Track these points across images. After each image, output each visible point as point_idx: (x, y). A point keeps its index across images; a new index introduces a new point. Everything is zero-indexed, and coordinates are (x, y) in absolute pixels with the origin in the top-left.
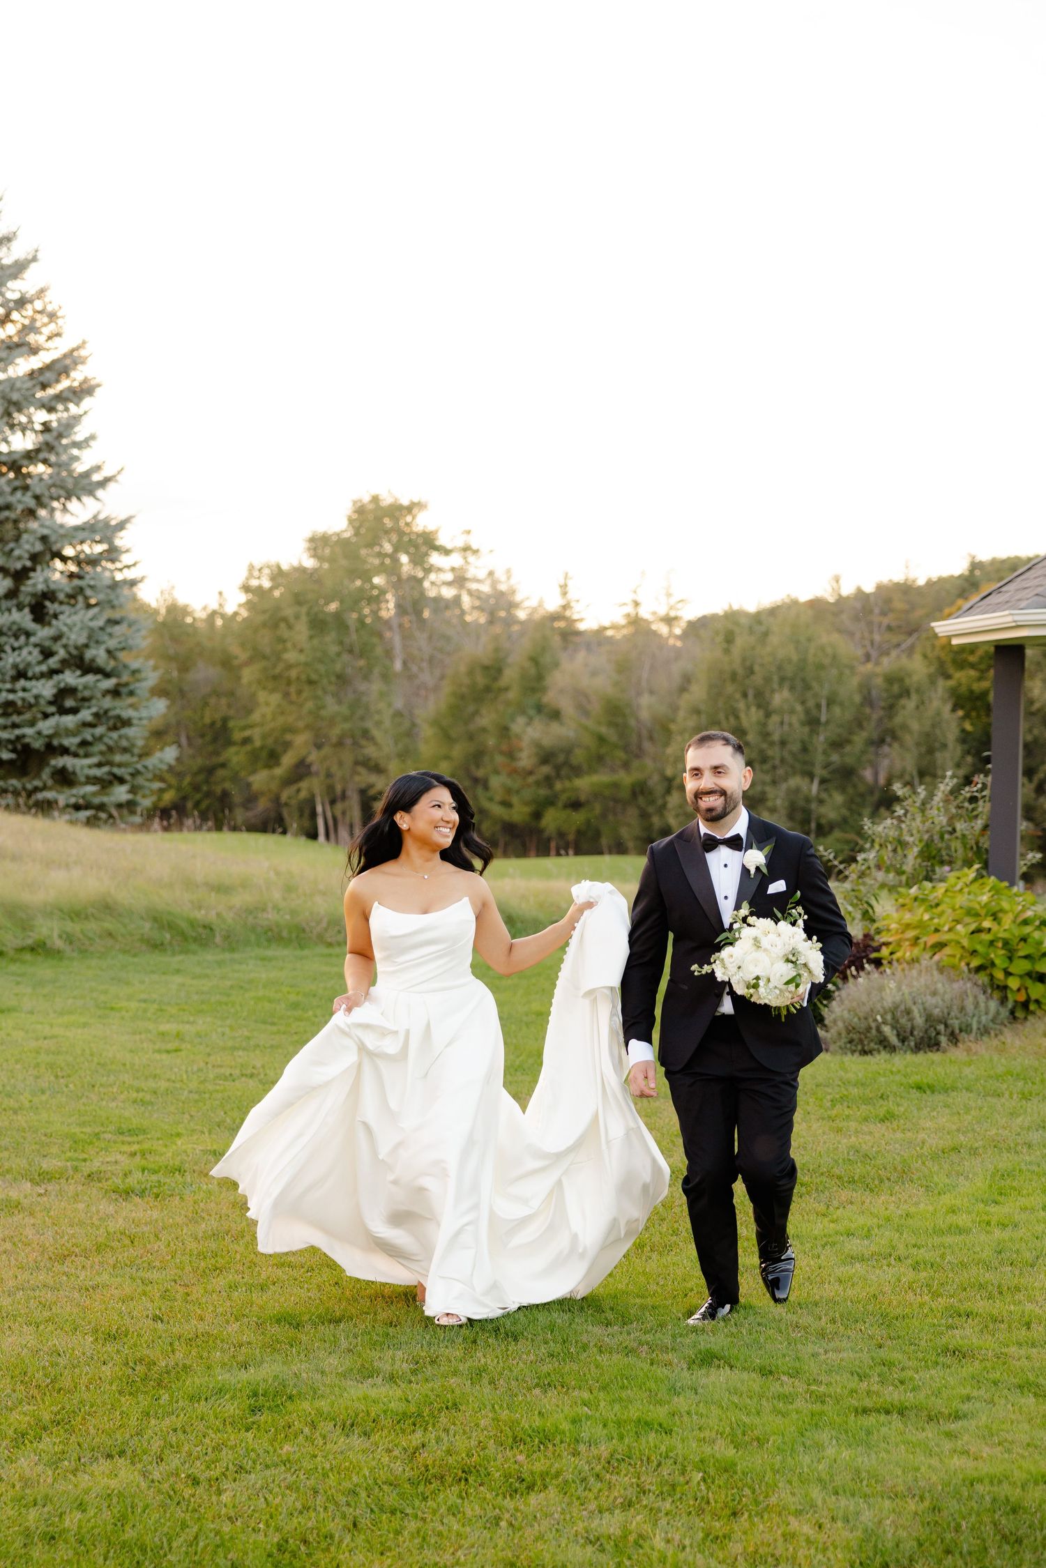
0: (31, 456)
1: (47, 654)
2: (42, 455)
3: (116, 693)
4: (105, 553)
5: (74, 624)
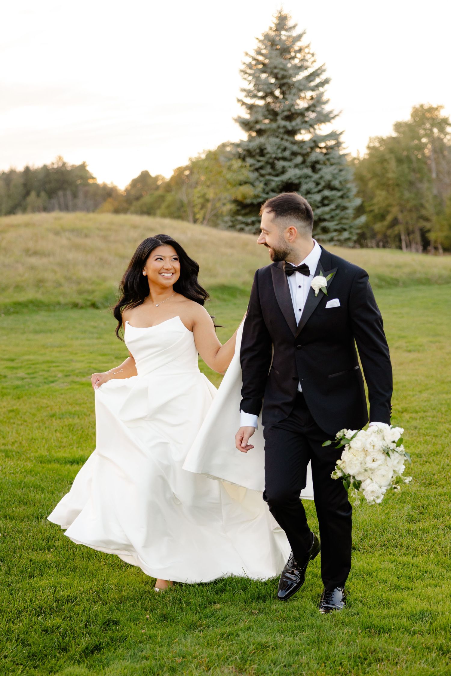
0: (308, 109)
1: (318, 184)
2: (312, 109)
3: (342, 197)
4: (335, 144)
5: (327, 172)
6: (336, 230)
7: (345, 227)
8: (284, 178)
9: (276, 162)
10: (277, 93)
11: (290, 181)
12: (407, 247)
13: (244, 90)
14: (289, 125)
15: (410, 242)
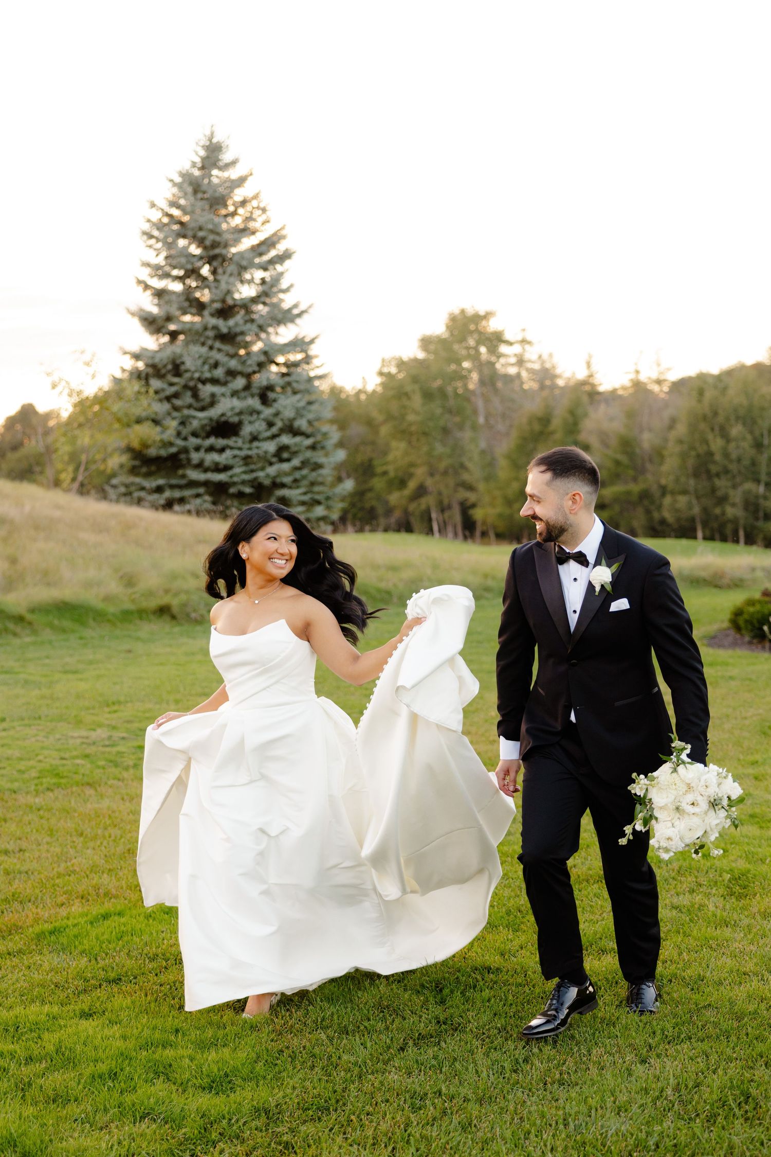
0: (254, 300)
1: (270, 424)
2: (263, 299)
3: (313, 447)
4: (303, 359)
5: (286, 405)
6: (303, 503)
7: (317, 497)
8: (214, 413)
9: (200, 386)
10: (205, 270)
11: (223, 419)
12: (440, 531)
13: (148, 265)
14: (223, 326)
15: (445, 522)
